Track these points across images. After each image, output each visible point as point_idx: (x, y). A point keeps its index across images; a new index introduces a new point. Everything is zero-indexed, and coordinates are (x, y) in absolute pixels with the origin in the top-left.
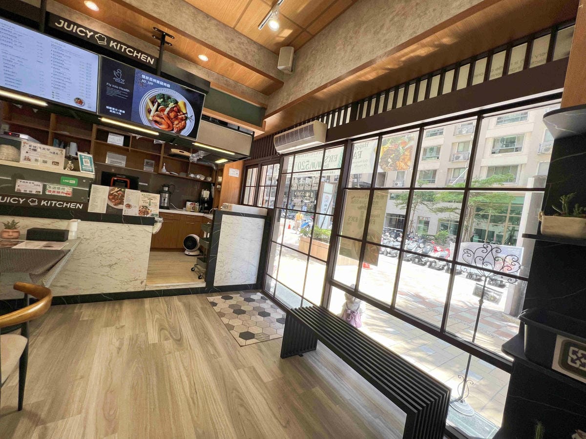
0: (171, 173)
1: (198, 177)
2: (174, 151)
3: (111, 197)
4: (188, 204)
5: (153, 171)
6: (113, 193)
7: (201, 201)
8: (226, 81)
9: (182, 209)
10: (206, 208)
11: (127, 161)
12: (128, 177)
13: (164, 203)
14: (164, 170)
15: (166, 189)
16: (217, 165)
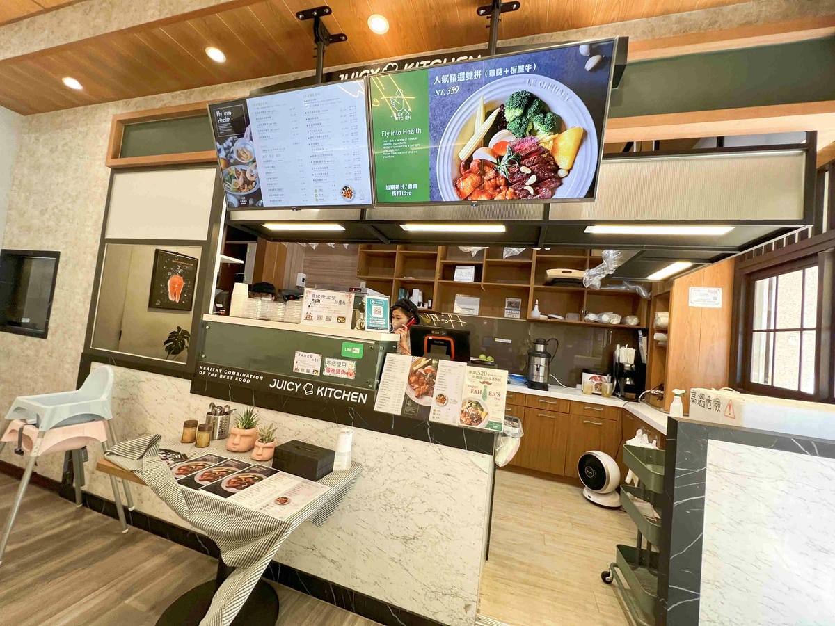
0: (549, 318)
1: (606, 318)
2: (553, 273)
3: (413, 379)
4: (587, 377)
5: (518, 316)
6: (417, 370)
7: (615, 370)
9: (575, 387)
10: (628, 389)
11: (481, 304)
12: (450, 333)
13: (538, 376)
14: (536, 314)
15: (541, 348)
16: (650, 286)
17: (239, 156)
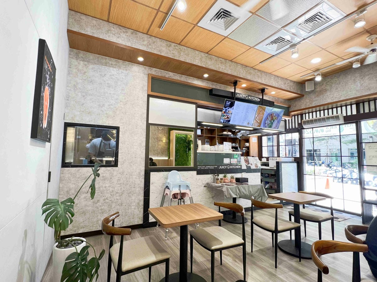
8: (275, 98)
17: (228, 112)
